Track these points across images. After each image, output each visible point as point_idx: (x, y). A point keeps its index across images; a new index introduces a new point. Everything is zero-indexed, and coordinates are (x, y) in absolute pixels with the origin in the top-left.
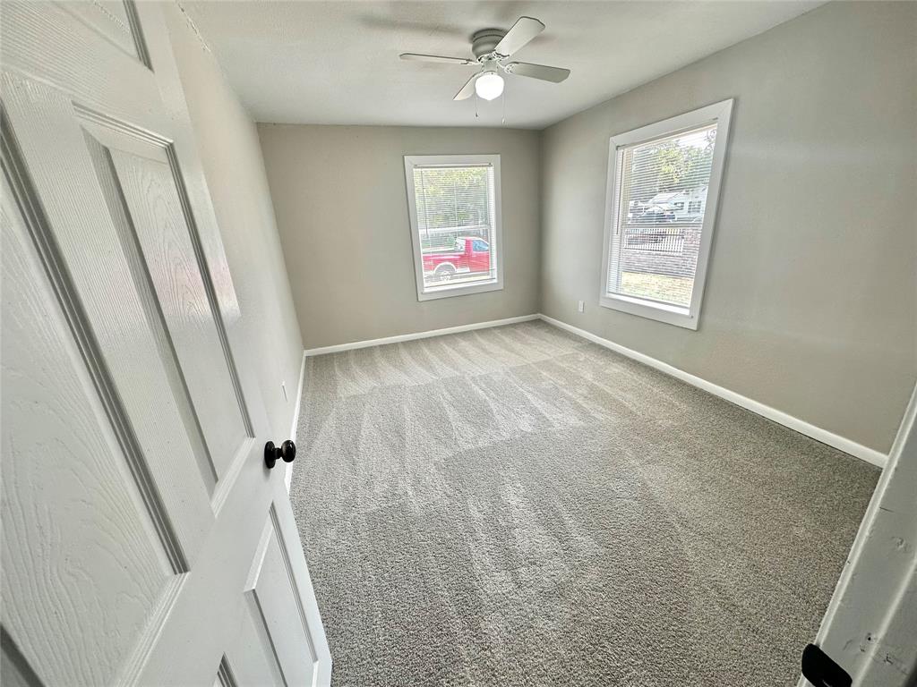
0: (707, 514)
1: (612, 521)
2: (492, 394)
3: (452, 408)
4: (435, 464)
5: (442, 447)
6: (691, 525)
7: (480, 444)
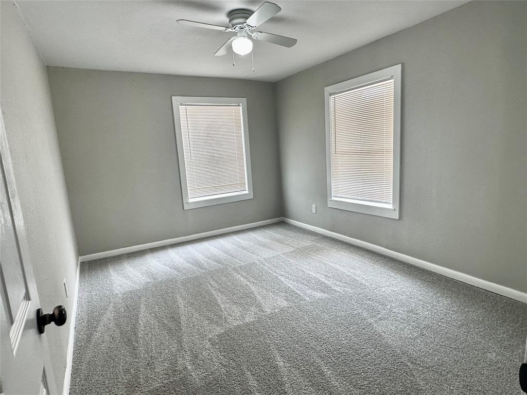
0: (428, 352)
1: (360, 367)
2: (252, 279)
3: (219, 294)
4: (209, 341)
5: (214, 326)
6: (419, 362)
7: (247, 320)
